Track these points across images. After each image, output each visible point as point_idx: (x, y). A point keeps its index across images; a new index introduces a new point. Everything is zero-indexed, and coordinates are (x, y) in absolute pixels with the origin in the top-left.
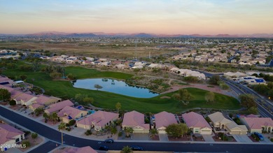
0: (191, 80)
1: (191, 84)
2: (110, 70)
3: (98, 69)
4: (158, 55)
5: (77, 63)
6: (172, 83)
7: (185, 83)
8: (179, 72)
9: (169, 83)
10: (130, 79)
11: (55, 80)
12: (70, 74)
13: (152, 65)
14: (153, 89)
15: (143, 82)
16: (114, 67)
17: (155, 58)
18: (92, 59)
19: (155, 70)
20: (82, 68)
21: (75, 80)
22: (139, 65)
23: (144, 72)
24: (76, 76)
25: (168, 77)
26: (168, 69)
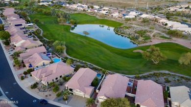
0: (174, 34)
1: (174, 39)
2: (106, 18)
3: (97, 17)
4: (156, 6)
5: (84, 10)
6: (154, 36)
7: (168, 36)
8: (166, 24)
9: (151, 35)
10: (118, 27)
12: (72, 20)
13: (144, 16)
14: (134, 39)
15: (128, 31)
16: (110, 15)
17: (152, 8)
18: (97, 7)
19: (145, 21)
20: (86, 15)
21: (75, 24)
22: (132, 15)
23: (134, 22)
24: (78, 21)
25: (153, 29)
26: (156, 20)
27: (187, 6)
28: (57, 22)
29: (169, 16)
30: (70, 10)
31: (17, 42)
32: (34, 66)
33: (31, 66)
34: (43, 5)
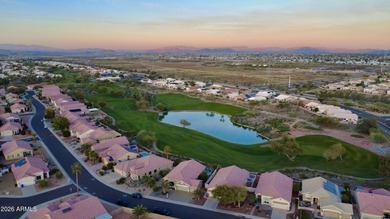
0: (326, 122)
1: (326, 130)
2: (217, 101)
3: (202, 99)
4: (305, 82)
5: (179, 89)
6: (295, 127)
7: (317, 127)
8: (317, 110)
9: (291, 126)
10: (238, 115)
11: (141, 110)
12: (160, 104)
13: (282, 97)
14: (262, 132)
15: (253, 120)
16: (225, 97)
17: (297, 86)
18: (202, 84)
19: (283, 105)
20: (183, 96)
21: (166, 111)
22: (262, 95)
23: (264, 107)
24: (169, 106)
25: (295, 116)
26: (301, 104)
27: (359, 82)
28: (135, 108)
29: (324, 98)
30: (154, 88)
31: (81, 132)
32: (116, 159)
33: (111, 159)
34: (106, 81)
